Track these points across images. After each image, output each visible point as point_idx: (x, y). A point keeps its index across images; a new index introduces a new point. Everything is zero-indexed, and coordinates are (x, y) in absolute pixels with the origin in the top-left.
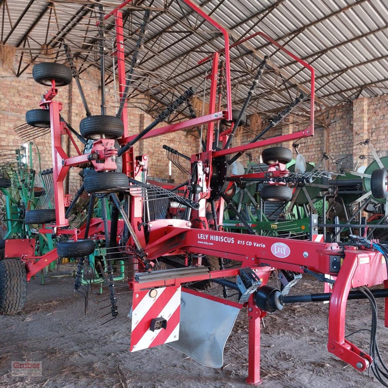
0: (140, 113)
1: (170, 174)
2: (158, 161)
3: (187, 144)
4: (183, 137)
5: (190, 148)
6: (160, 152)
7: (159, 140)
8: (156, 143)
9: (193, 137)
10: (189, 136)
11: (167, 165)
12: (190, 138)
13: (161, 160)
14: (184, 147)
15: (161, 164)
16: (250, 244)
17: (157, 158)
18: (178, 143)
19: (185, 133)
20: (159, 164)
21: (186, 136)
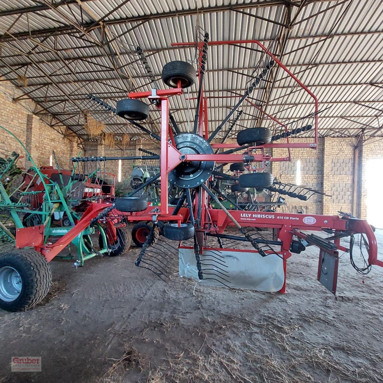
0: (27, 113)
1: (51, 165)
2: (42, 154)
3: (64, 145)
4: (61, 139)
5: (66, 147)
6: (43, 148)
7: (43, 138)
8: (41, 140)
9: (69, 140)
10: (66, 139)
11: (49, 158)
12: (66, 141)
13: (44, 154)
14: (62, 146)
15: (44, 157)
16: (287, 218)
17: (41, 151)
18: (57, 143)
19: (63, 136)
20: (42, 157)
21: (63, 138)
